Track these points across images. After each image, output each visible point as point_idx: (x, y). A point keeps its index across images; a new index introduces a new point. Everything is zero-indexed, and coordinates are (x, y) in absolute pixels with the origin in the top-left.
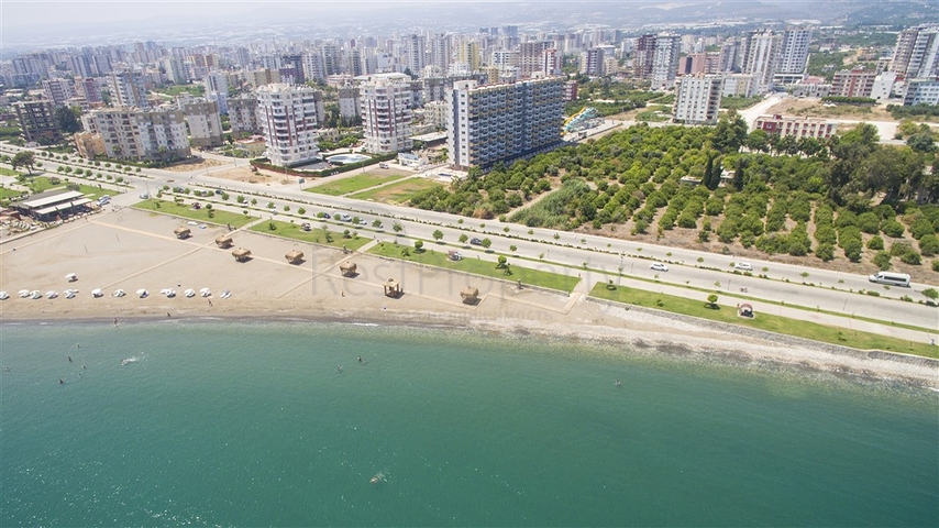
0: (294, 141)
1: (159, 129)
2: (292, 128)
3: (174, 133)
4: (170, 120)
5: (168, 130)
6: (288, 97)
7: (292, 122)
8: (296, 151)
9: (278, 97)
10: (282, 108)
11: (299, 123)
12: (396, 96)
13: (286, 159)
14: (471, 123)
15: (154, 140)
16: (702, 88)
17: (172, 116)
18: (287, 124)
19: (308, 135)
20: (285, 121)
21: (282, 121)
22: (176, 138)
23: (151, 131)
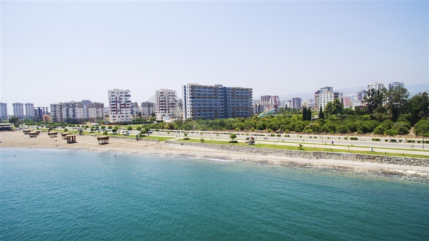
0: (119, 112)
1: (71, 110)
2: (118, 106)
3: (76, 112)
4: (75, 107)
5: (74, 111)
6: (118, 93)
7: (118, 104)
8: (119, 117)
9: (113, 93)
10: (115, 97)
11: (123, 105)
12: (169, 96)
13: (114, 120)
14: (191, 99)
15: (68, 115)
16: (329, 97)
17: (77, 105)
18: (116, 105)
19: (127, 111)
20: (115, 103)
21: (114, 103)
22: (77, 114)
23: (67, 111)
